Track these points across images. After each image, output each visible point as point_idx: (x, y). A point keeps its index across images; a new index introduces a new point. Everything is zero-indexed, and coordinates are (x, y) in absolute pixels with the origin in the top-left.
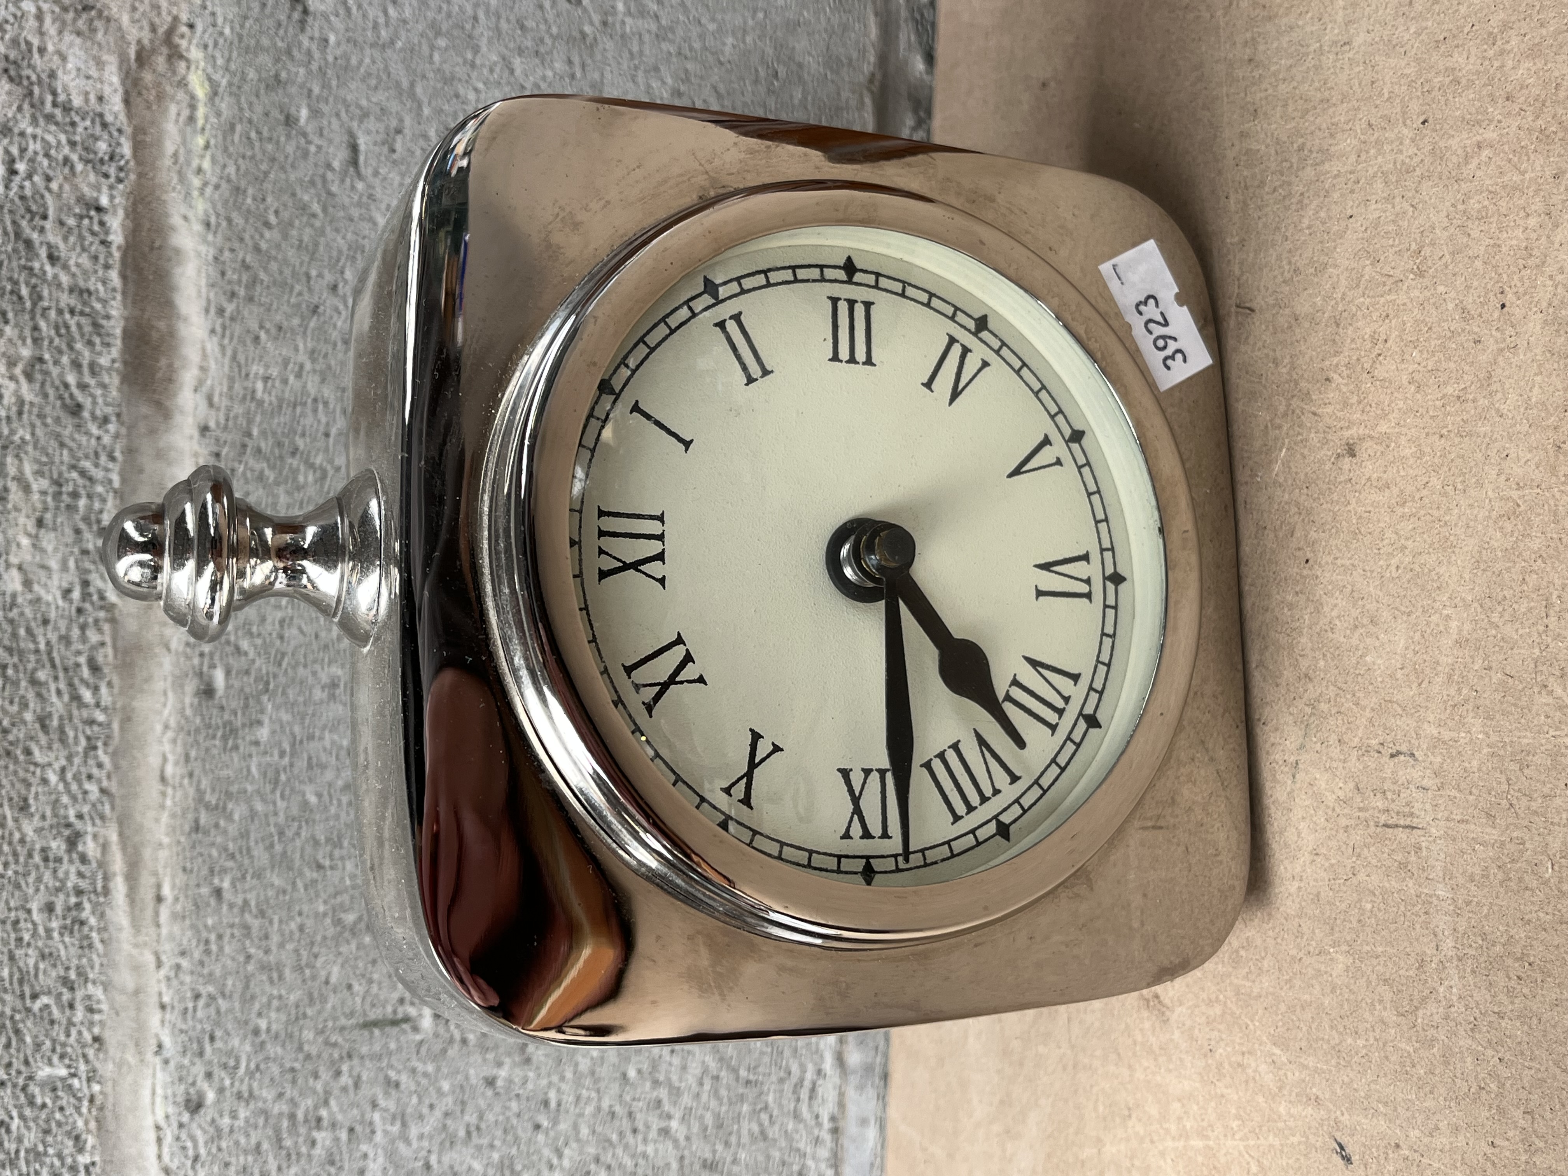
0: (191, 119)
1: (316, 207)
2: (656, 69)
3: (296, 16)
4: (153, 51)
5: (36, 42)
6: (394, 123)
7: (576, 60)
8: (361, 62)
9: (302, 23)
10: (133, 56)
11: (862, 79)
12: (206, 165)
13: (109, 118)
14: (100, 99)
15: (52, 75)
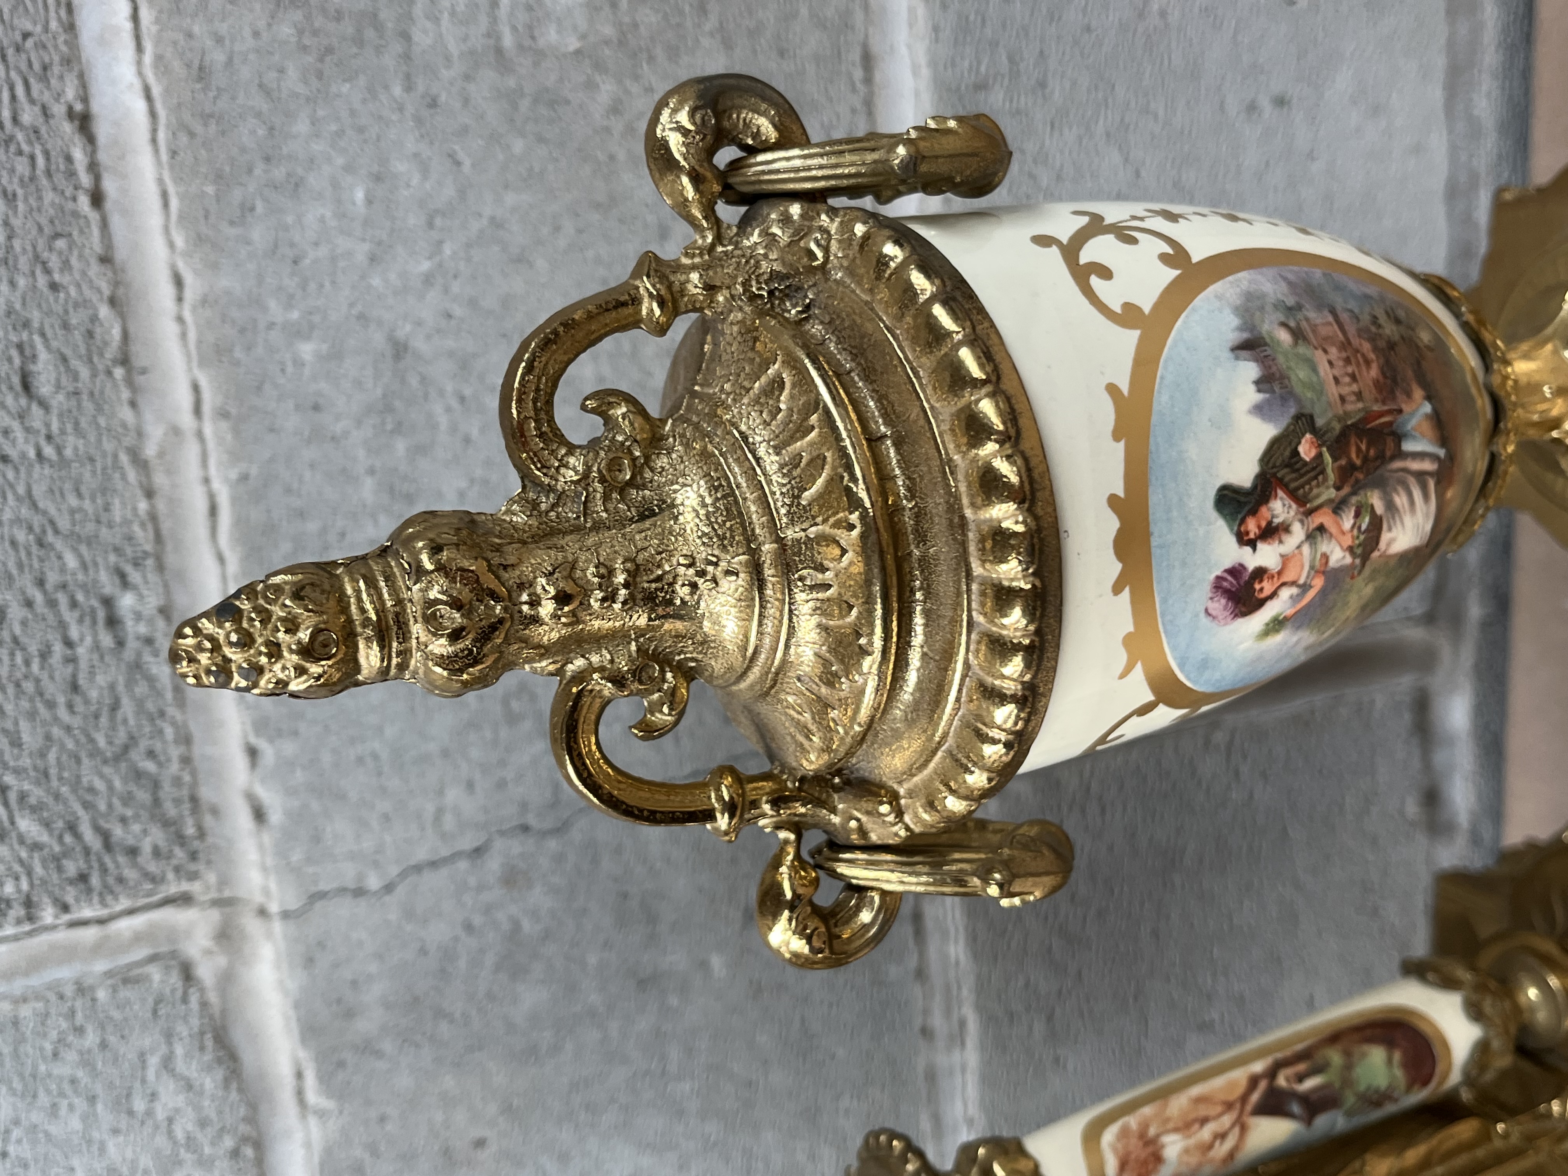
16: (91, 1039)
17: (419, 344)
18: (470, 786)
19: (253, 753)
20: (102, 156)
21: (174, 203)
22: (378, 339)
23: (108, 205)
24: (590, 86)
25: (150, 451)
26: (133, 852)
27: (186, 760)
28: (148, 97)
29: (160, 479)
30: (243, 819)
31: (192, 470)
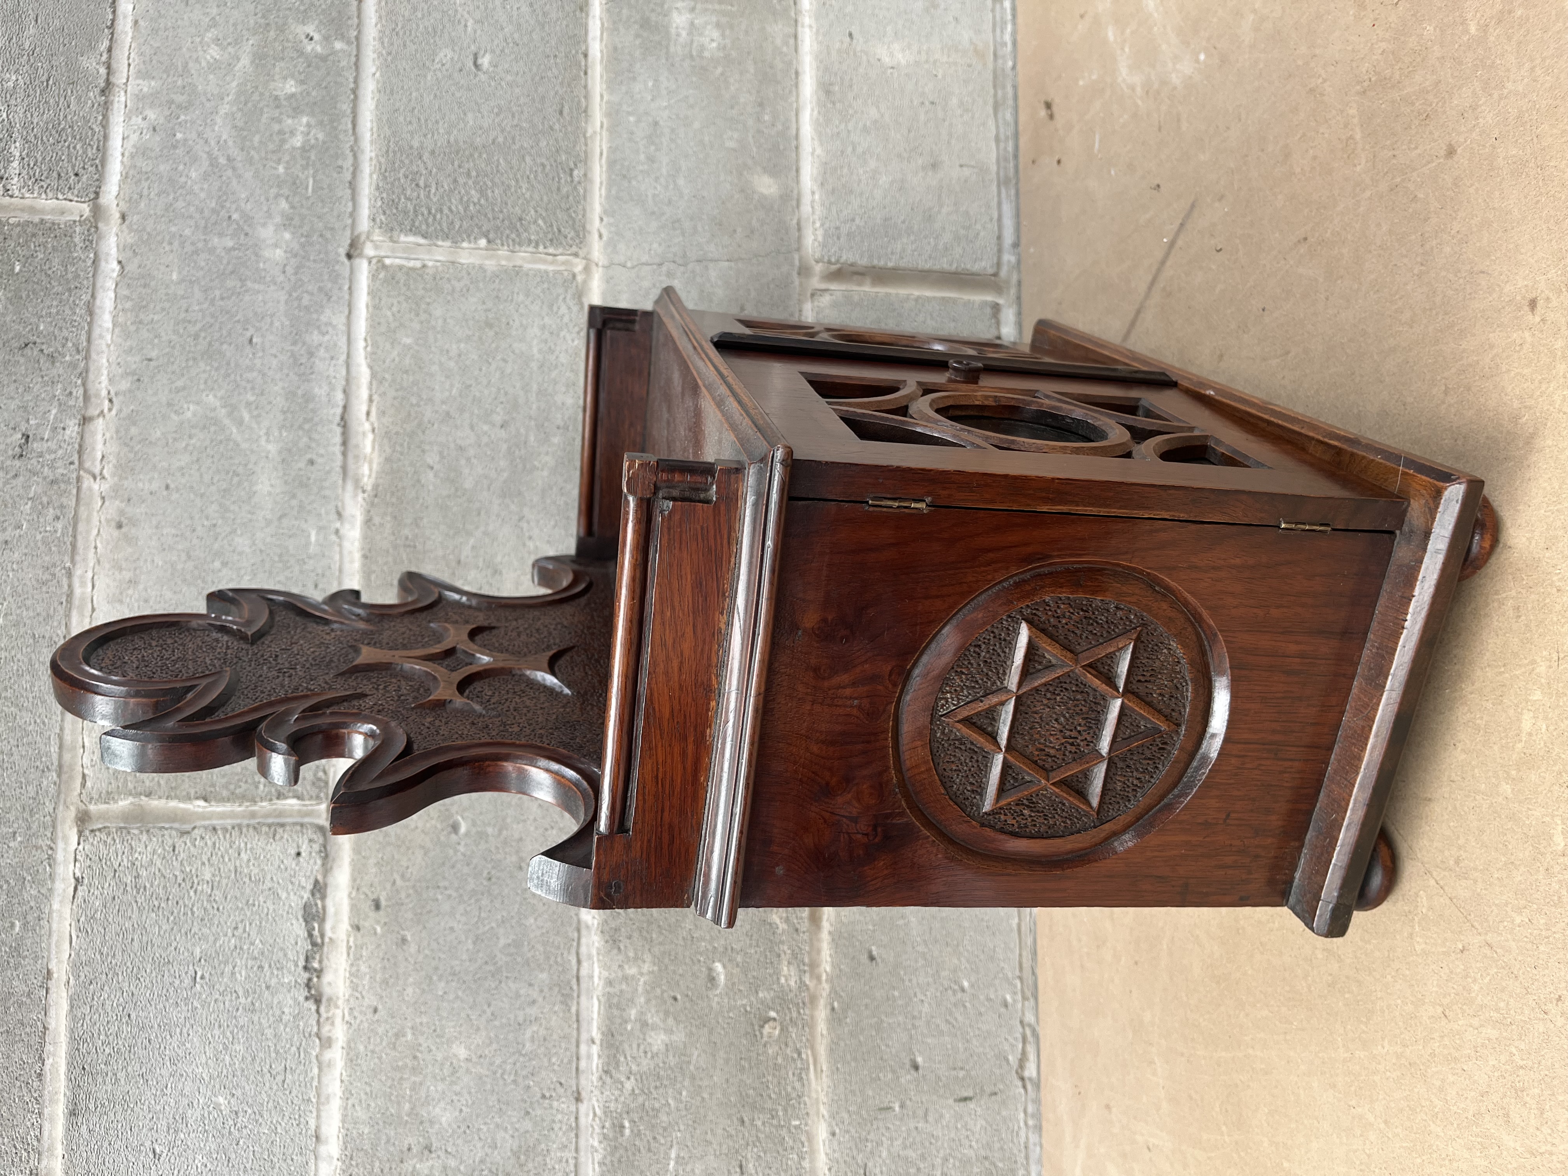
16: (546, 286)
17: (661, 123)
18: (660, 244)
19: (602, 219)
20: (589, 63)
22: (650, 119)
24: (716, 68)
25: (588, 135)
26: (566, 237)
27: (584, 216)
29: (589, 142)
30: (596, 236)
31: (598, 143)
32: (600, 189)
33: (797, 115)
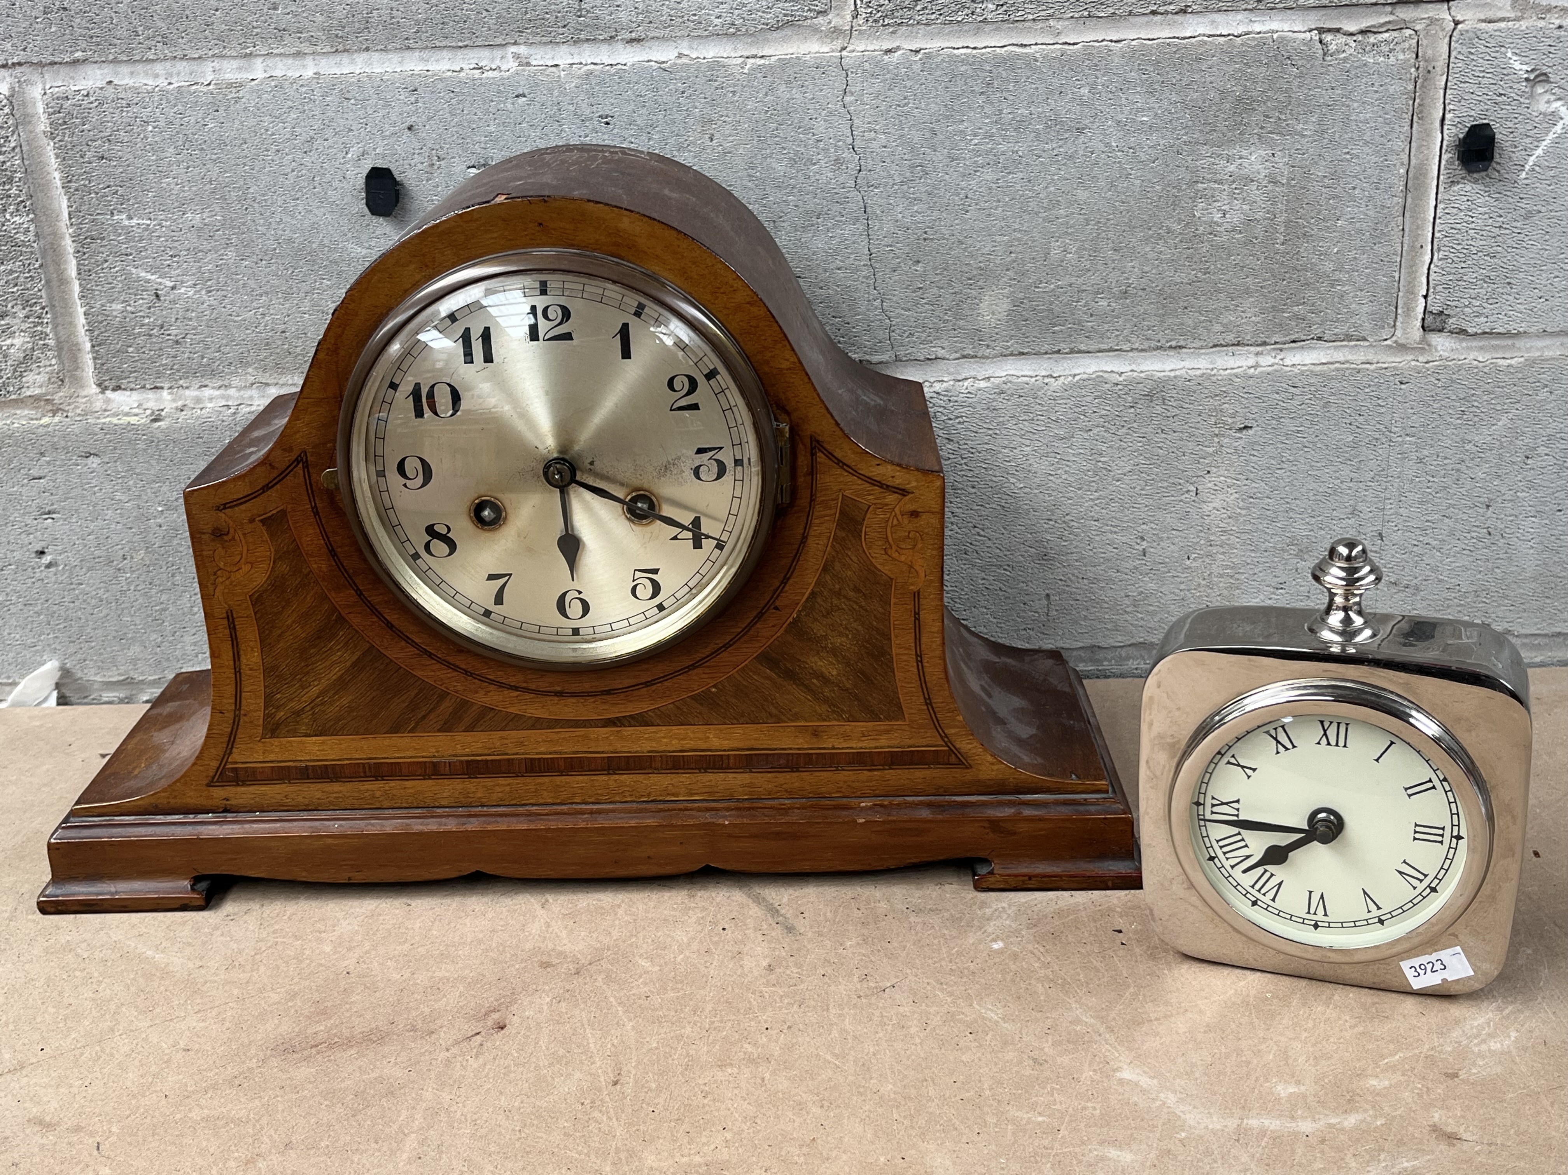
0: (32, 419)
1: (12, 466)
2: (108, 591)
3: (83, 454)
4: (53, 405)
5: (41, 364)
6: (54, 492)
7: (101, 560)
8: (74, 478)
9: (82, 456)
10: (48, 397)
11: (132, 674)
12: (16, 425)
13: (23, 390)
14: (28, 387)
15: (31, 370)
17: (1082, 139)
18: (885, 147)
19: (917, 52)
20: (1170, 16)
21: (1150, 42)
22: (1086, 121)
23: (1152, 16)
24: (1179, 221)
25: (1052, 22)
27: (920, 23)
28: (1191, 37)
29: (1040, 25)
30: (888, 45)
31: (1040, 38)
32: (967, 47)
33: (1111, 350)
